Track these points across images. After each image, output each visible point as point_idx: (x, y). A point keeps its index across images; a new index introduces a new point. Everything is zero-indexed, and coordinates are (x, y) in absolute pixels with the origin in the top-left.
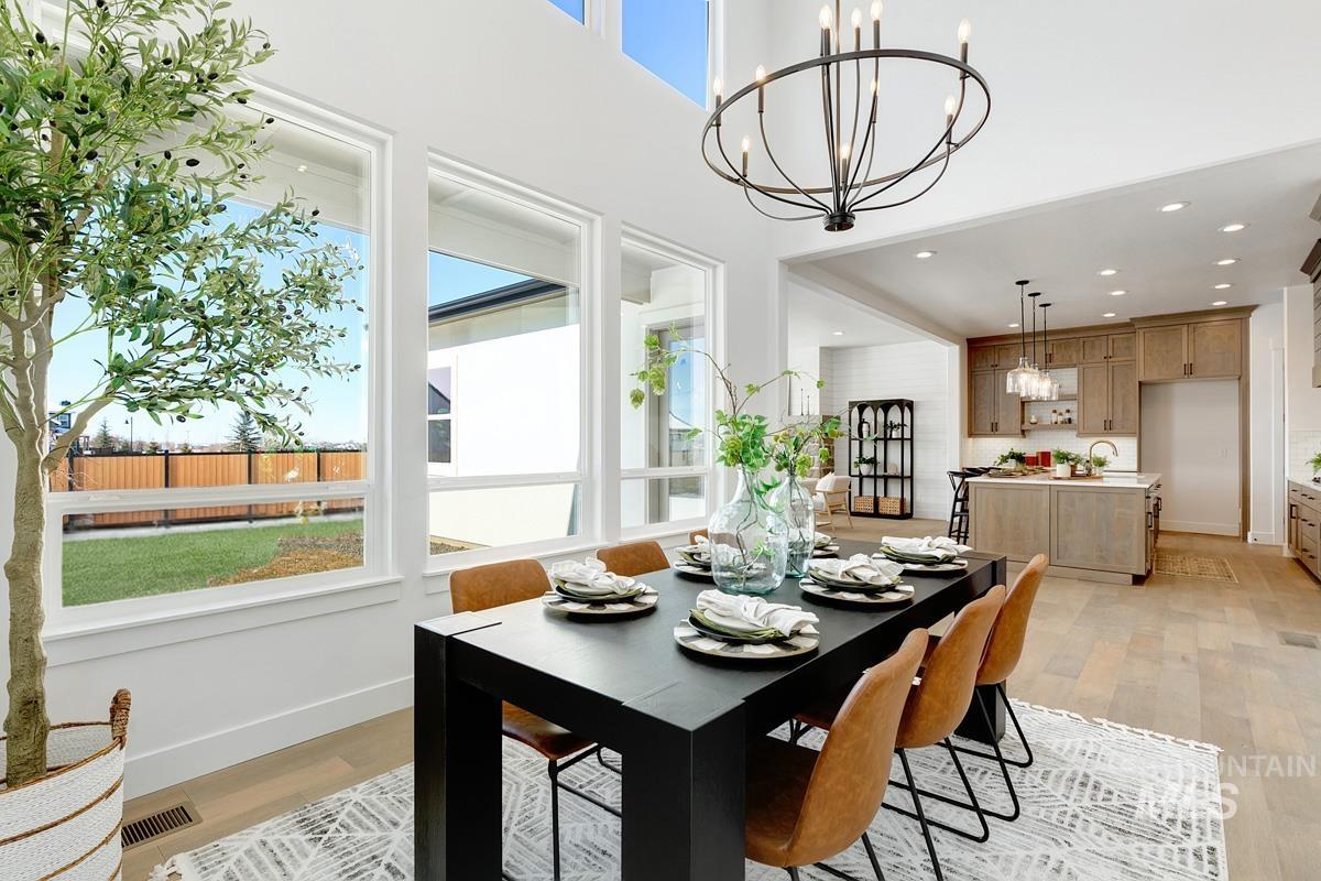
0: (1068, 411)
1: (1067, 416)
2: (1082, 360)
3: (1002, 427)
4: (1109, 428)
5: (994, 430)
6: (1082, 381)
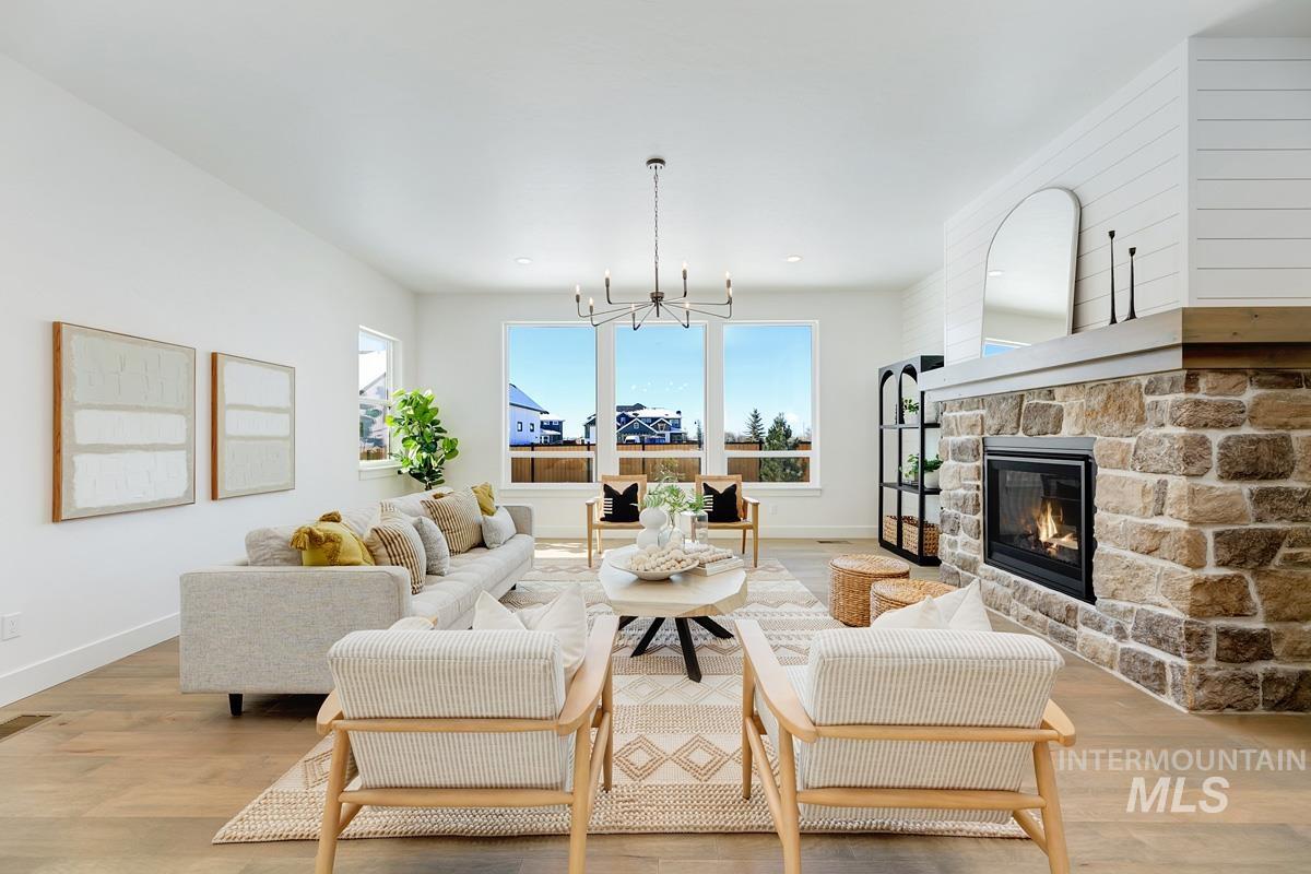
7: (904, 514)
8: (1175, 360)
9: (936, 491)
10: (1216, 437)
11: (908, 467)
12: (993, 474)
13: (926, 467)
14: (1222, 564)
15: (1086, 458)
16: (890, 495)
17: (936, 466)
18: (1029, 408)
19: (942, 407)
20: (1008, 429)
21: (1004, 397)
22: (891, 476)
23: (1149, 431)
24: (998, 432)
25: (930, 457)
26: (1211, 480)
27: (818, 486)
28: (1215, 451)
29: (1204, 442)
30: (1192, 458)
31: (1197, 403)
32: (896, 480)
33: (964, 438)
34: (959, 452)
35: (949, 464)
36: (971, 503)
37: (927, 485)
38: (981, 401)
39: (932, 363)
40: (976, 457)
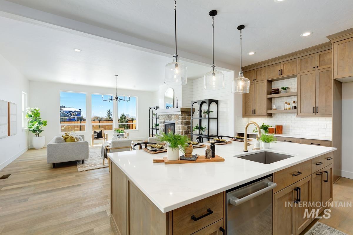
0: (294, 102)
1: (294, 105)
2: (299, 71)
3: (258, 112)
4: (316, 112)
5: (254, 114)
6: (300, 84)
7: (153, 134)
8: (180, 113)
9: (158, 129)
10: (184, 121)
11: (154, 125)
12: (165, 126)
13: (157, 125)
14: (184, 134)
15: (174, 123)
16: (151, 131)
17: (158, 125)
18: (169, 117)
19: (159, 116)
20: (167, 119)
21: (166, 115)
22: (151, 127)
23: (179, 120)
24: (166, 120)
25: (157, 124)
26: (184, 126)
27: (137, 130)
28: (184, 123)
29: (183, 121)
30: (182, 123)
31: (182, 117)
32: (152, 128)
33: (162, 120)
34: (161, 123)
35: (160, 125)
36: (163, 130)
37: (157, 129)
38: (164, 115)
39: (157, 108)
40: (163, 124)
